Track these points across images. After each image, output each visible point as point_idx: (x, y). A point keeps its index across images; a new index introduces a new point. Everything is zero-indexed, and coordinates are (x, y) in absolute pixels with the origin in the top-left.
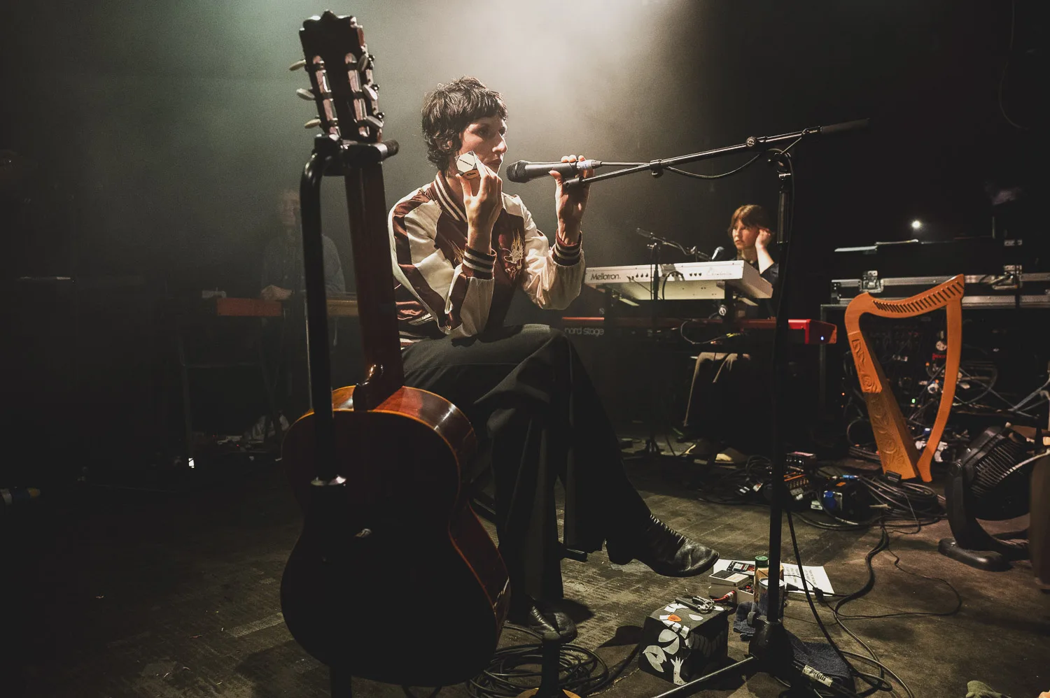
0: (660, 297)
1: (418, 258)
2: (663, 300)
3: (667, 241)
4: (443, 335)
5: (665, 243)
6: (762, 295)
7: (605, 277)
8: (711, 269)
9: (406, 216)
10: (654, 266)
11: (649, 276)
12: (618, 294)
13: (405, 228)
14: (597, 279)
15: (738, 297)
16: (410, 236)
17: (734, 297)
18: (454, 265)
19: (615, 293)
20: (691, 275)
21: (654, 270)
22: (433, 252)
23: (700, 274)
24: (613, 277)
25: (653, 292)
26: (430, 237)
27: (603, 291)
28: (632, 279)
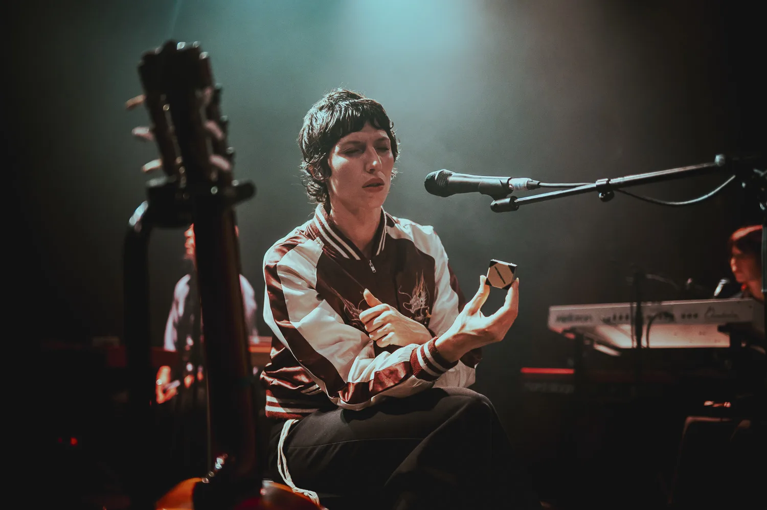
1: (298, 314)
2: (649, 350)
4: (335, 407)
5: (649, 276)
7: (574, 319)
8: (710, 309)
9: (278, 264)
10: (635, 305)
11: (630, 316)
12: (593, 341)
13: (278, 279)
14: (564, 321)
16: (286, 289)
19: (588, 339)
20: (683, 316)
21: (635, 310)
22: (316, 305)
23: (696, 316)
25: (635, 338)
26: (311, 287)
28: (607, 322)
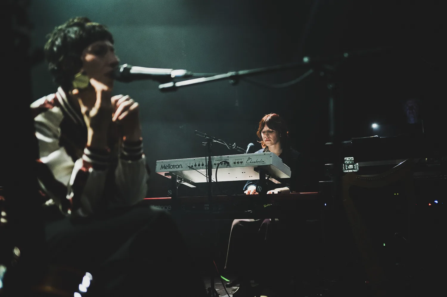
0: (214, 179)
2: (217, 183)
3: (215, 139)
5: (215, 141)
6: (284, 176)
7: (171, 167)
8: (249, 158)
10: (207, 157)
11: (205, 164)
12: (181, 179)
14: (165, 168)
15: (269, 178)
16: (39, 136)
17: (266, 178)
18: (74, 160)
19: (179, 178)
20: (235, 163)
21: (207, 160)
22: (58, 149)
23: (241, 163)
24: (177, 167)
25: (208, 176)
26: (55, 136)
27: (170, 177)
28: (191, 168)
